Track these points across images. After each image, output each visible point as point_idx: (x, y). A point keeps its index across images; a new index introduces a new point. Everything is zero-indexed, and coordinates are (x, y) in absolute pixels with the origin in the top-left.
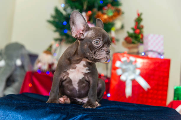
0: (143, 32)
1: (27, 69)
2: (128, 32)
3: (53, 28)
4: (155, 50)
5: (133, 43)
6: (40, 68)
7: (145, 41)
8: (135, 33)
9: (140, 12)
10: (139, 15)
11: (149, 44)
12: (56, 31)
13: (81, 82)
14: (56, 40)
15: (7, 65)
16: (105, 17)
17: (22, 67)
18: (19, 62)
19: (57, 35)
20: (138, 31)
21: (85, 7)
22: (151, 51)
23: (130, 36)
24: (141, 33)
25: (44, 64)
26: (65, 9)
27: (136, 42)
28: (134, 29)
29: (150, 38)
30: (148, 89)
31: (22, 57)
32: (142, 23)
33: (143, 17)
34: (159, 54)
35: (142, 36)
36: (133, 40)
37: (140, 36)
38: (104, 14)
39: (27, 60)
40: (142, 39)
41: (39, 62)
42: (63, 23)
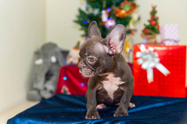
0: (158, 23)
1: (62, 65)
2: (145, 25)
3: (79, 27)
4: (171, 38)
5: (151, 34)
6: (71, 63)
7: (161, 31)
8: (151, 25)
9: (154, 5)
10: (154, 8)
11: (166, 33)
12: (81, 29)
13: (116, 93)
14: (83, 36)
15: (45, 63)
16: (123, 12)
17: (57, 62)
18: (54, 59)
19: (83, 32)
20: (154, 22)
21: (104, 5)
22: (168, 40)
23: (147, 28)
24: (157, 24)
25: (75, 59)
26: (87, 9)
27: (153, 32)
28: (150, 21)
29: (165, 28)
30: (168, 75)
31: (56, 55)
32: (157, 15)
33: (157, 9)
34: (175, 41)
35: (158, 26)
36: (150, 31)
37: (156, 27)
38: (121, 9)
39: (61, 56)
40: (158, 29)
41: (71, 57)
42: (86, 22)
